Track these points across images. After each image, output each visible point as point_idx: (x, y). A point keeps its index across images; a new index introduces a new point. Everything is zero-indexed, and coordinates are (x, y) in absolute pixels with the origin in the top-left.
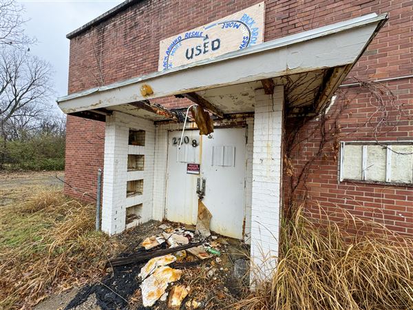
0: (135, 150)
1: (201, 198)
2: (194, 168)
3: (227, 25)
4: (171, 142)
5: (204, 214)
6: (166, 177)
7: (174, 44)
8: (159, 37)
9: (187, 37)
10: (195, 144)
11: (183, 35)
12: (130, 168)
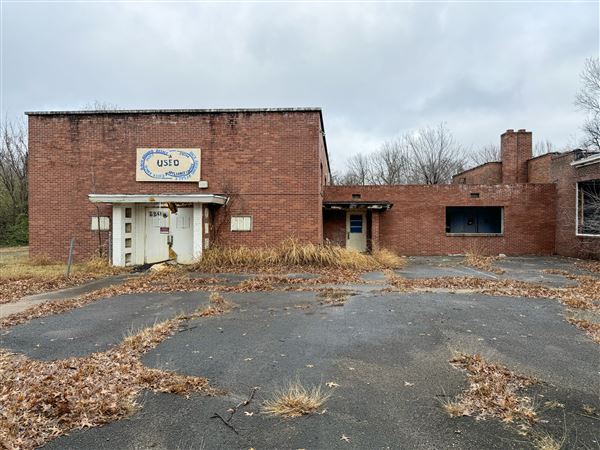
0: (128, 220)
1: (170, 246)
2: (164, 230)
3: (183, 154)
4: (148, 215)
5: (173, 254)
6: (145, 237)
7: (148, 154)
8: (136, 146)
9: (157, 152)
10: (165, 216)
11: (155, 150)
12: (126, 232)
